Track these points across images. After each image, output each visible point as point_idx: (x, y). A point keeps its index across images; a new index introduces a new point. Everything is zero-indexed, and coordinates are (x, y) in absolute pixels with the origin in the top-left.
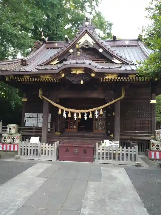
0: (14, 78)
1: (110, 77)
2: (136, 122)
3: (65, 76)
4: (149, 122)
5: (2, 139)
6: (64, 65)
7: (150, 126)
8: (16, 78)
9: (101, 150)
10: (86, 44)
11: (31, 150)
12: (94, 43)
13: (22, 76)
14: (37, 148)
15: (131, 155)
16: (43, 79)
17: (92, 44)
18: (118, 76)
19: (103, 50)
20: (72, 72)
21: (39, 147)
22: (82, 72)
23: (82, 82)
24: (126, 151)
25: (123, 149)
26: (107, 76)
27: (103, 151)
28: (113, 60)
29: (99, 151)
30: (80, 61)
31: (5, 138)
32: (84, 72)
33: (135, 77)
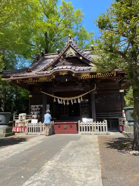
0: (22, 81)
1: (85, 75)
2: (110, 107)
3: (55, 77)
4: (120, 106)
5: (15, 124)
6: (54, 70)
7: (121, 109)
8: (23, 81)
9: (82, 125)
10: (71, 54)
11: (35, 128)
12: (76, 54)
13: (27, 79)
14: (39, 127)
15: (102, 127)
16: (41, 80)
17: (75, 54)
18: (90, 75)
19: (83, 58)
20: (59, 74)
21: (40, 126)
22: (66, 74)
23: (67, 80)
24: (99, 125)
25: (97, 124)
26: (82, 75)
27: (83, 126)
28: (90, 64)
29: (80, 126)
30: (65, 67)
31: (17, 123)
32: (67, 74)
33: (101, 74)
